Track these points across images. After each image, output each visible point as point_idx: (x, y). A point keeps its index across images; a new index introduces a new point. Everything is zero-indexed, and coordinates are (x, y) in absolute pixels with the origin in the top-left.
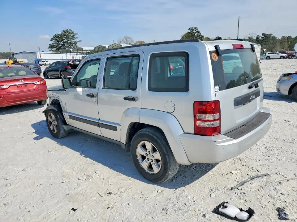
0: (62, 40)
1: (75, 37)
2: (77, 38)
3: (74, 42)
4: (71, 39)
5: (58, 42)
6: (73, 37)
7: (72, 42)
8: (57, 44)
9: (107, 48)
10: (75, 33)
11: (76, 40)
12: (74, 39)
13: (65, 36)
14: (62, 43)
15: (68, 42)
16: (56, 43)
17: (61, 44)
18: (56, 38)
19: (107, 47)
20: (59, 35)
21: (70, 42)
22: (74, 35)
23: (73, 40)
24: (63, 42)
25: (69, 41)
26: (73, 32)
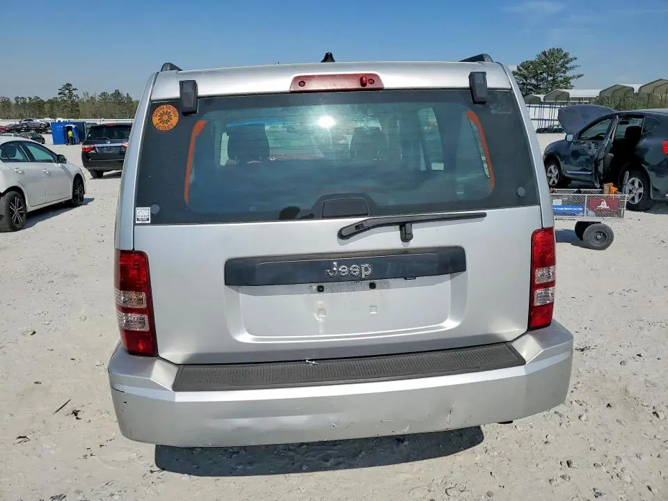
0: (535, 76)
1: (568, 65)
2: (571, 68)
3: (562, 79)
4: (558, 70)
5: (526, 80)
6: (562, 66)
7: (560, 79)
8: (523, 84)
9: (636, 90)
10: (570, 56)
11: (569, 74)
12: (564, 72)
13: (545, 66)
14: (533, 81)
15: (550, 78)
16: (521, 82)
17: (531, 84)
18: (524, 72)
19: (636, 88)
20: (531, 63)
21: (553, 80)
22: (567, 63)
23: (562, 74)
24: (537, 80)
25: (551, 76)
26: (566, 55)
